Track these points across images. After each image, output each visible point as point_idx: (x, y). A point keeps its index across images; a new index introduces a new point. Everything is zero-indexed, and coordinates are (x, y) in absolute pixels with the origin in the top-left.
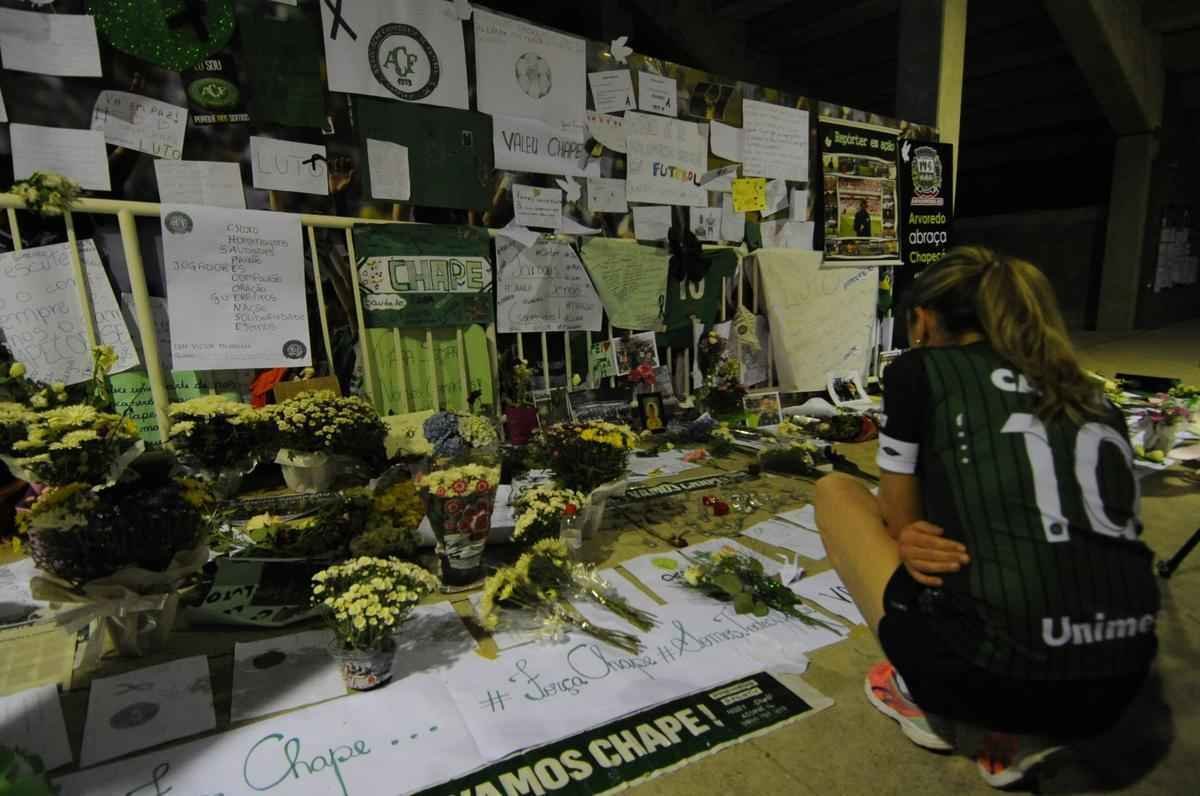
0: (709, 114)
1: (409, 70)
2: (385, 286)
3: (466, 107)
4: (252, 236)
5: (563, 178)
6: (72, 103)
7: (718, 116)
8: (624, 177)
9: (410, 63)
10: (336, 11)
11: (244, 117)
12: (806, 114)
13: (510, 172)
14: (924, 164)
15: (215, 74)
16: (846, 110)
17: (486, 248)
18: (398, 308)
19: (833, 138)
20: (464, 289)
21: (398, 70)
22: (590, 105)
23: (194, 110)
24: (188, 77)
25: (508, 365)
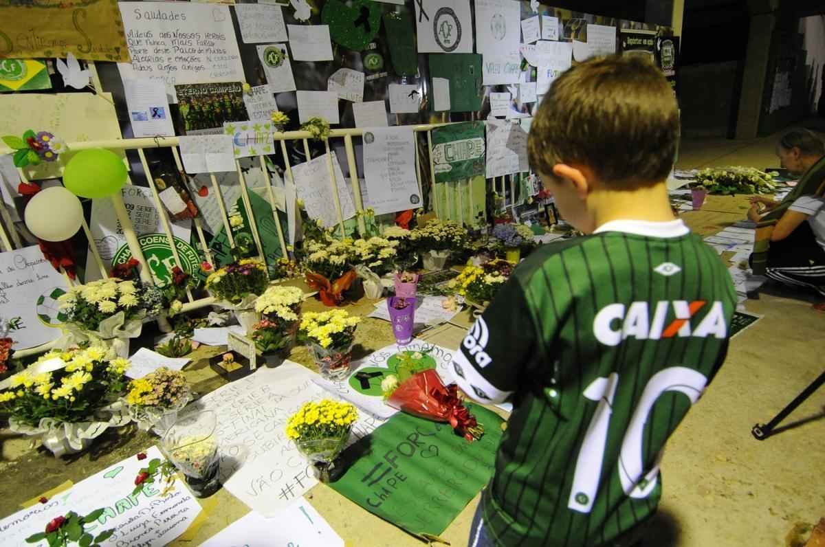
0: (573, 35)
1: (449, 34)
2: (443, 160)
3: (471, 51)
4: (395, 141)
5: (510, 85)
6: (319, 76)
7: (576, 37)
8: (536, 81)
9: (449, 30)
10: (420, 5)
11: (385, 74)
12: (614, 28)
13: (489, 86)
14: (666, 51)
15: (374, 51)
16: (632, 23)
17: (482, 132)
18: (448, 171)
19: (626, 42)
20: (473, 157)
21: (444, 35)
22: (522, 41)
23: (367, 72)
24: (364, 54)
25: (490, 195)
